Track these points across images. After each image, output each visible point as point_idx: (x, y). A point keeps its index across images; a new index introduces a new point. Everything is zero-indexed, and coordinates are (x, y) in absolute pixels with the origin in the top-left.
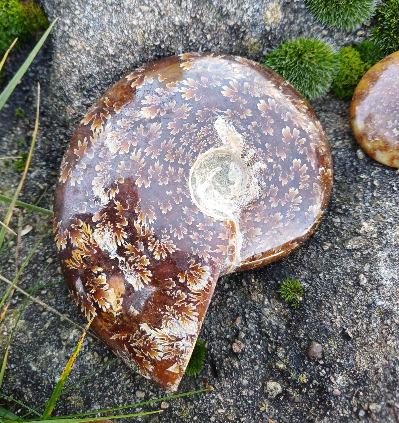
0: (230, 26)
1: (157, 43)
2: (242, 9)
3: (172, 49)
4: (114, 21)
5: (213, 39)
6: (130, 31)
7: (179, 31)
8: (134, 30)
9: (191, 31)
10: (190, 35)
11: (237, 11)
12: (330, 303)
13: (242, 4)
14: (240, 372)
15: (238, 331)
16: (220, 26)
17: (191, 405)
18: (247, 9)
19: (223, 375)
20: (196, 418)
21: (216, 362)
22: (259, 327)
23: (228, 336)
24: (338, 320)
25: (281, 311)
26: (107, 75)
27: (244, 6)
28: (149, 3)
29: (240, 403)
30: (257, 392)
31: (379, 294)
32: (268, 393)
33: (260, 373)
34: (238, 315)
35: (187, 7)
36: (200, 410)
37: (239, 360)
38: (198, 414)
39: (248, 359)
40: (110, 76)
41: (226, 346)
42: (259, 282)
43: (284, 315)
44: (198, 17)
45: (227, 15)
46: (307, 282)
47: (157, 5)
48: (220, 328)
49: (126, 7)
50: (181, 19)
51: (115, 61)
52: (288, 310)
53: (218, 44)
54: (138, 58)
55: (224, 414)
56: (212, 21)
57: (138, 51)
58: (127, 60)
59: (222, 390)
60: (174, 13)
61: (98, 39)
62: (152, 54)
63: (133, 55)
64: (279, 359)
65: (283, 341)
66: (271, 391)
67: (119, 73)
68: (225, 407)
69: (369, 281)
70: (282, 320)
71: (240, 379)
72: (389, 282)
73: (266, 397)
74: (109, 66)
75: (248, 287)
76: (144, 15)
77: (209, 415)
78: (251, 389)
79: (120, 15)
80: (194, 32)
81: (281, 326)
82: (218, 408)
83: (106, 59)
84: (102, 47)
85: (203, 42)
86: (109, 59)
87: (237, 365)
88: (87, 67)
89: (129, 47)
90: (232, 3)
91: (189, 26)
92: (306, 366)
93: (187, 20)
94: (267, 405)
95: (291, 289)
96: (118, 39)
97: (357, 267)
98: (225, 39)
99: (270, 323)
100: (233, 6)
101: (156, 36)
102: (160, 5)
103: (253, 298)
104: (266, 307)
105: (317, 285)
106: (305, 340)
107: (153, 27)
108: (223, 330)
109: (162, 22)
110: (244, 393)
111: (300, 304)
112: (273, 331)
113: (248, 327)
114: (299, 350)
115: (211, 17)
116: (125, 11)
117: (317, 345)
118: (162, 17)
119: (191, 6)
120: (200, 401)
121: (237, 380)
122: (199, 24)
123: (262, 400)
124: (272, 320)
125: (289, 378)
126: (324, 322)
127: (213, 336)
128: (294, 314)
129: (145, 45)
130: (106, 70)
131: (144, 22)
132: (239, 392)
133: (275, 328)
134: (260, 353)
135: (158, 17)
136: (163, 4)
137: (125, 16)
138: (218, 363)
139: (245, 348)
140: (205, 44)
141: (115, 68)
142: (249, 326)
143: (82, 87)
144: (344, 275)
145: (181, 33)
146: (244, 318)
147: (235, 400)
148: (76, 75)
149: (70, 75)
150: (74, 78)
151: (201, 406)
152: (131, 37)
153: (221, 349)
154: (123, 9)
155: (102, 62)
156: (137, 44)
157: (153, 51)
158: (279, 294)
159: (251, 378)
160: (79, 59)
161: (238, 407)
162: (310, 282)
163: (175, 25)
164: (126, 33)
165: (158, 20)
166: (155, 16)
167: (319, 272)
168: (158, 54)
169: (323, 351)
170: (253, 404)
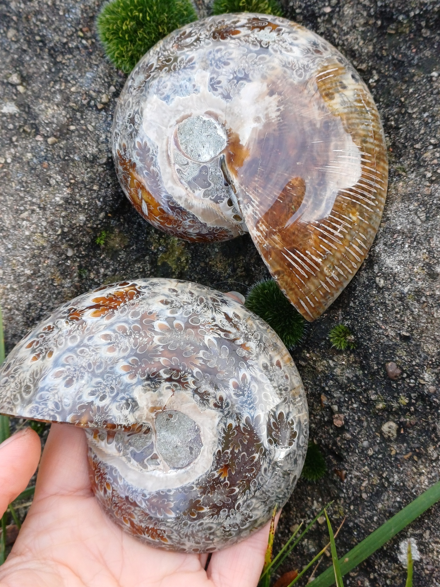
0: (105, 164)
1: (59, 232)
2: (102, 143)
3: (75, 224)
4: (10, 246)
5: (101, 185)
6: (30, 243)
7: (68, 206)
8: (32, 240)
9: (78, 197)
10: (79, 201)
11: (99, 147)
12: (374, 322)
13: (98, 138)
14: (355, 440)
15: (329, 407)
16: (97, 170)
17: (340, 500)
18: (106, 139)
19: (345, 454)
20: (352, 507)
21: (332, 448)
22: (342, 389)
23: (326, 419)
24: (389, 330)
25: (348, 361)
26: (41, 293)
27: (101, 139)
28: (25, 208)
29: (374, 463)
30: (380, 443)
31: (399, 283)
32: (389, 437)
33: (371, 426)
34: (320, 395)
35: (57, 182)
36: (349, 498)
37: (348, 431)
38: (351, 502)
39: (354, 424)
40: (45, 292)
41: (332, 428)
42: (313, 352)
43: (353, 362)
44: (72, 181)
45: (95, 158)
46: (347, 320)
47: (33, 204)
48: (315, 418)
49: (10, 227)
50: (60, 195)
51: (39, 277)
52: (352, 356)
53: (109, 185)
54: (55, 257)
55: (369, 484)
56: (88, 173)
57: (49, 252)
58: (47, 266)
59: (353, 466)
60: (51, 196)
61: (10, 272)
62: (63, 244)
63: (48, 258)
64: (375, 401)
65: (368, 384)
66: (389, 432)
67: (50, 282)
68: (365, 477)
69: (385, 279)
70: (354, 367)
71: (360, 444)
72: (399, 267)
73: (391, 441)
74: (37, 284)
75: (309, 364)
76: (29, 221)
77: (359, 495)
78: (374, 445)
79: (10, 237)
80: (81, 196)
81: (358, 373)
82: (361, 483)
83: (30, 281)
84: (19, 275)
85: (95, 195)
86: (33, 280)
87: (348, 436)
88: (20, 301)
89: (40, 255)
90: (90, 145)
91: (72, 195)
92: (397, 388)
93: (66, 192)
94: (395, 447)
95: (338, 336)
96: (26, 258)
97: (370, 275)
98: (110, 176)
99: (348, 378)
100: (93, 146)
101: (53, 227)
102: (34, 200)
103: (320, 370)
104: (334, 368)
105: (356, 315)
106: (381, 369)
107: (44, 224)
108: (318, 417)
109: (48, 213)
110: (370, 453)
111: (356, 342)
112: (355, 383)
113: (335, 397)
114: (383, 381)
115: (83, 171)
116: (11, 231)
117: (390, 364)
118: (44, 209)
119: (59, 177)
120: (345, 491)
121: (358, 448)
122: (79, 186)
123: (389, 446)
124: (347, 375)
125: (394, 410)
126: (382, 341)
127: (315, 429)
128: (358, 354)
129: (51, 242)
130: (38, 289)
131: (34, 226)
132: (366, 456)
133: (355, 378)
134: (360, 410)
135: (41, 212)
136: (36, 197)
137: (16, 235)
138: (334, 448)
139: (345, 417)
140: (98, 195)
141: (44, 281)
142: (335, 395)
143: (30, 320)
144: (366, 289)
145: (71, 207)
146: (326, 393)
147: (369, 465)
148: (17, 315)
149: (13, 319)
150: (18, 318)
151: (348, 494)
152: (34, 247)
153: (330, 435)
154: (8, 231)
155: (29, 287)
156: (44, 248)
157: (61, 240)
158: (334, 348)
159: (368, 437)
160: (8, 301)
161: (375, 468)
162: (348, 317)
163: (61, 205)
164: (28, 247)
165: (44, 214)
166: (38, 213)
167: (349, 303)
168: (68, 239)
169: (398, 366)
170: (384, 456)
